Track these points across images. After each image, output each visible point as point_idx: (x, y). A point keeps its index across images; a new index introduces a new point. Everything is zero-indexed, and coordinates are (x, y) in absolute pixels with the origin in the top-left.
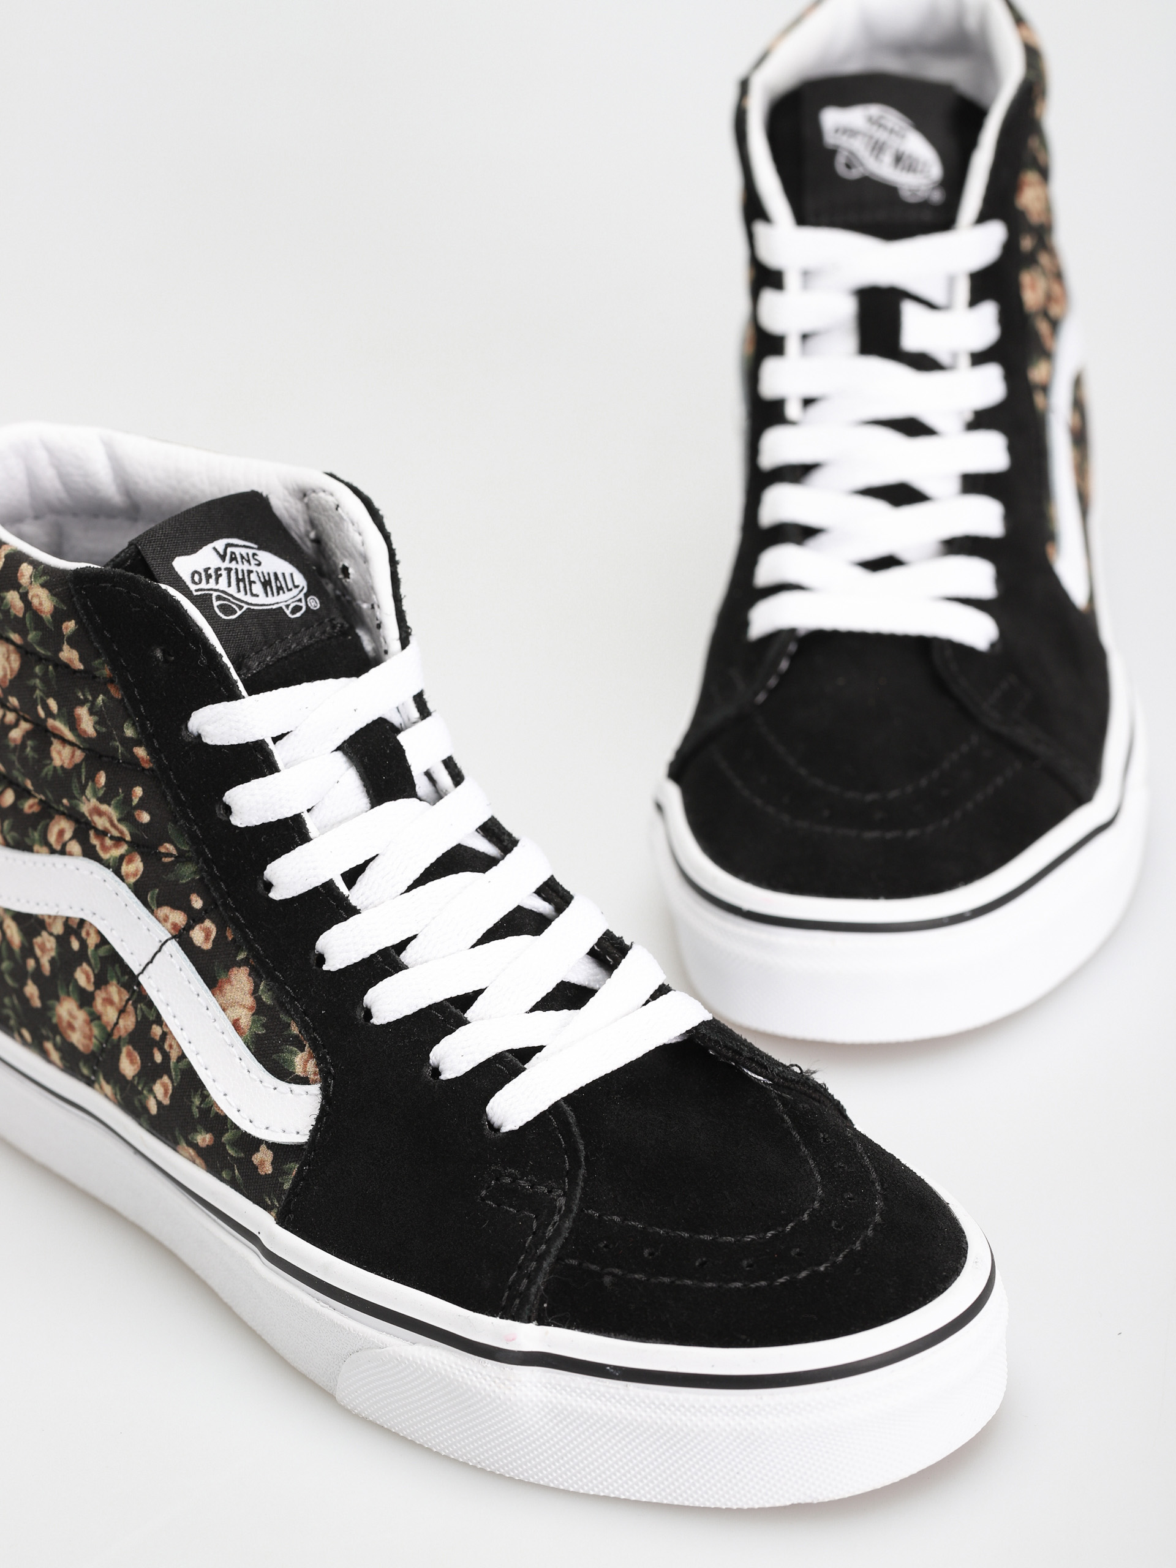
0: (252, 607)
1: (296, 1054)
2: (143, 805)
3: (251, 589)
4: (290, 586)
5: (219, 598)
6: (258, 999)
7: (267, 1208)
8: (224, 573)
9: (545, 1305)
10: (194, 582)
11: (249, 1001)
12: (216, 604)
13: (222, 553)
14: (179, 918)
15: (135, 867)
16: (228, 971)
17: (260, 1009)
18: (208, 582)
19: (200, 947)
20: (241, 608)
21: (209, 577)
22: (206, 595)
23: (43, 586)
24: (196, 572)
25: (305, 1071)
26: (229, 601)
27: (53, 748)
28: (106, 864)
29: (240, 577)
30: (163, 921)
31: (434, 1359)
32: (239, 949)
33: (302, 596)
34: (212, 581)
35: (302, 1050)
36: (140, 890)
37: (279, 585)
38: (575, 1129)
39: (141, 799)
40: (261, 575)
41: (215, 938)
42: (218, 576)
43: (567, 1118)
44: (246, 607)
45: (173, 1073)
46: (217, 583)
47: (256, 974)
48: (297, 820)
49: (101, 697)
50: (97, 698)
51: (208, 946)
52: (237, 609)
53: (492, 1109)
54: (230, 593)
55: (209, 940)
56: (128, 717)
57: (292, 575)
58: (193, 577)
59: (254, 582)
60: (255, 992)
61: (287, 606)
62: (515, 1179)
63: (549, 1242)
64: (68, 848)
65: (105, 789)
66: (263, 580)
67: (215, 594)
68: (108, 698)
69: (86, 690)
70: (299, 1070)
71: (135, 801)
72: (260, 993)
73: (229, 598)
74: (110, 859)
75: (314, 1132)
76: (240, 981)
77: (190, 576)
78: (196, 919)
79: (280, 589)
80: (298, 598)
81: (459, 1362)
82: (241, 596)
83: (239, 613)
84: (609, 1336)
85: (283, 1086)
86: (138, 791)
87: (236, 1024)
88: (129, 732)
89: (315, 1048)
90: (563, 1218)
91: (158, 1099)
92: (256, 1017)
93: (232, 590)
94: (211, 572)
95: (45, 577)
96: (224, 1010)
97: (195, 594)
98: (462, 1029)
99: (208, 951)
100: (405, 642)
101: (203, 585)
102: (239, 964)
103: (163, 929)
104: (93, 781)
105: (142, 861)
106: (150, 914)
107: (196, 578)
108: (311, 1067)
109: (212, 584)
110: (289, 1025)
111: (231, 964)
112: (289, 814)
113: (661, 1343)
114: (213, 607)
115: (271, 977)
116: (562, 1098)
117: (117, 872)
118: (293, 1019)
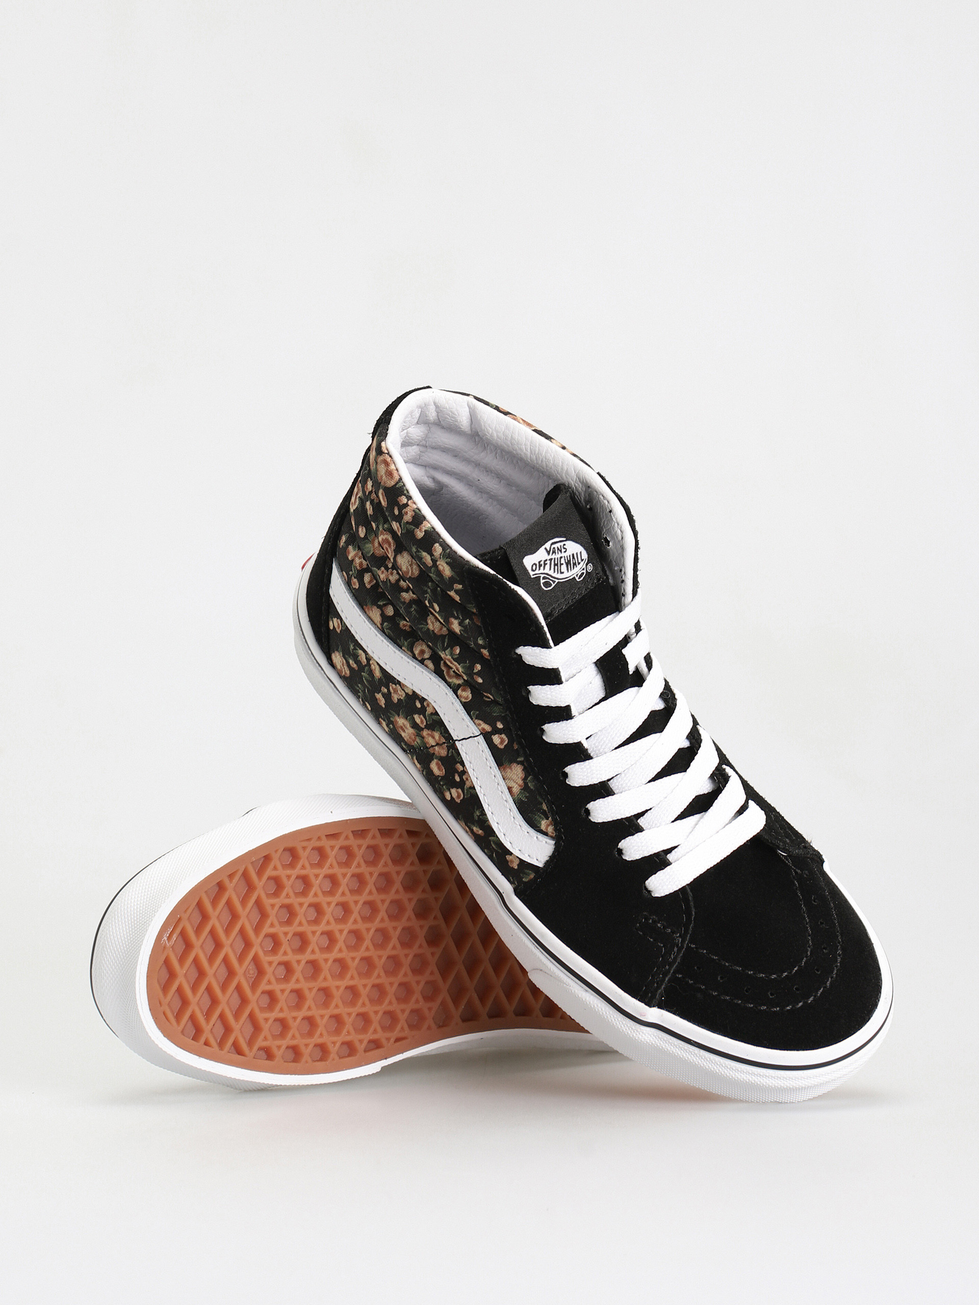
0: (560, 581)
1: (543, 819)
2: (479, 674)
3: (560, 569)
4: (580, 561)
5: (544, 578)
6: (526, 784)
7: (511, 883)
8: (548, 562)
9: (663, 998)
10: (533, 570)
11: (520, 782)
12: (542, 581)
13: (548, 550)
14: (488, 728)
15: (467, 695)
16: (511, 763)
17: (525, 788)
18: (539, 569)
19: (496, 745)
20: (554, 582)
21: (540, 566)
22: (538, 577)
23: (447, 563)
24: (535, 564)
25: (547, 830)
26: (549, 579)
27: (429, 618)
28: (449, 684)
29: (556, 563)
30: (478, 725)
31: (597, 1006)
32: (518, 756)
33: (584, 566)
34: (542, 568)
35: (547, 819)
36: (467, 707)
37: (574, 562)
38: (692, 903)
39: (479, 671)
40: (566, 558)
41: (506, 745)
42: (545, 564)
43: (689, 897)
44: (557, 581)
45: (466, 791)
46: (544, 569)
47: (527, 771)
48: (568, 708)
49: (468, 620)
50: (466, 620)
51: (502, 747)
52: (552, 583)
53: (649, 883)
54: (550, 574)
55: (503, 744)
56: (481, 634)
57: (581, 552)
58: (532, 566)
59: (563, 564)
60: (525, 779)
61: (577, 575)
62: (654, 921)
63: (671, 965)
64: (426, 662)
65: (458, 656)
66: (567, 561)
67: (542, 576)
68: (472, 623)
69: (459, 612)
70: (543, 827)
71: (475, 671)
72: (528, 781)
73: (549, 577)
74: (452, 683)
75: (547, 863)
76: (517, 772)
77: (531, 567)
78: (496, 731)
79: (575, 564)
80: (583, 568)
81: (611, 1012)
82: (555, 575)
83: (553, 585)
84: (694, 1024)
85: (532, 832)
86: (478, 667)
87: (510, 789)
88: (480, 642)
89: (554, 820)
90: (680, 950)
91: (453, 796)
92: (523, 791)
93: (551, 573)
94: (542, 563)
95: (449, 560)
96: (504, 779)
97: (532, 577)
98: (639, 834)
99: (501, 749)
100: (635, 593)
101: (537, 572)
102: (518, 763)
103: (476, 728)
104: (452, 649)
105: (471, 693)
106: (470, 720)
107: (534, 566)
108: (550, 829)
109: (542, 571)
110: (542, 803)
111: (513, 760)
112: (563, 705)
113: (722, 1035)
114: (540, 583)
115: (536, 778)
116: (687, 885)
117: (455, 692)
118: (545, 801)
